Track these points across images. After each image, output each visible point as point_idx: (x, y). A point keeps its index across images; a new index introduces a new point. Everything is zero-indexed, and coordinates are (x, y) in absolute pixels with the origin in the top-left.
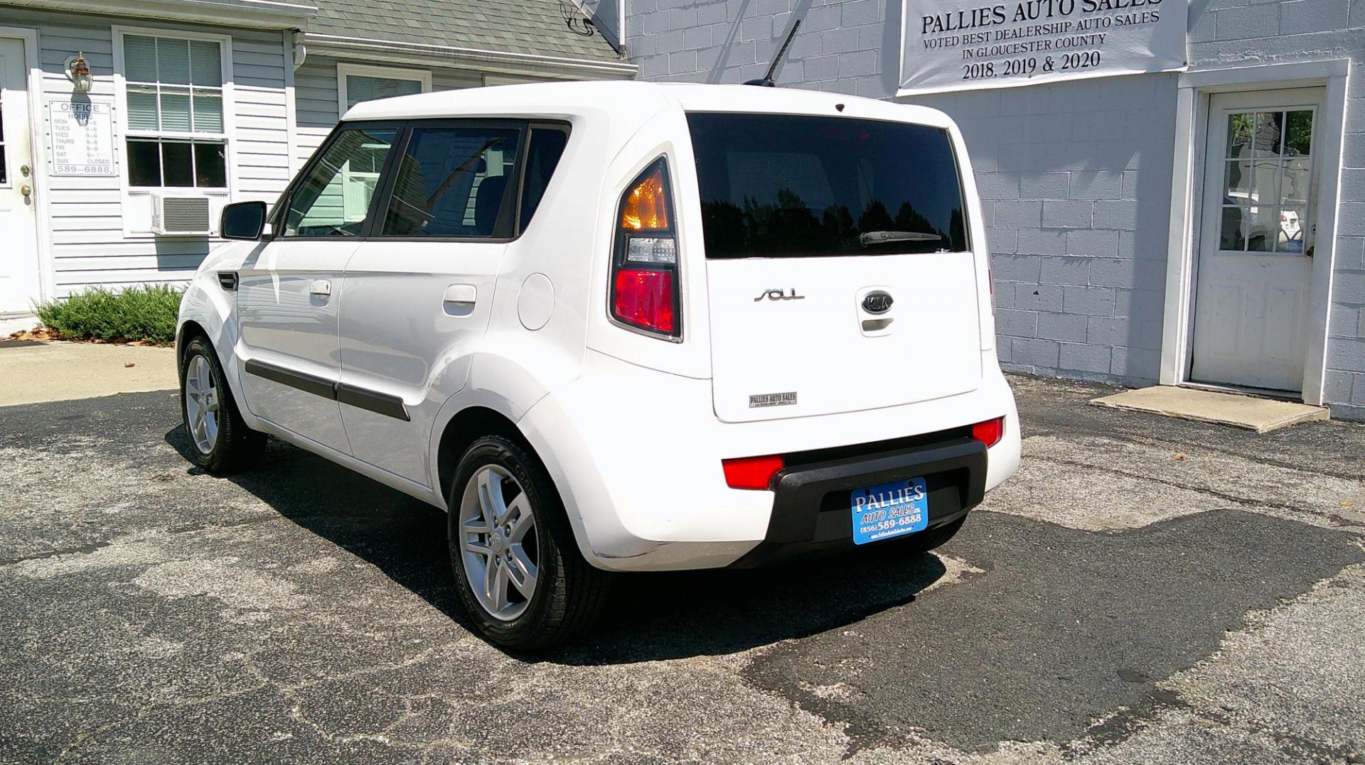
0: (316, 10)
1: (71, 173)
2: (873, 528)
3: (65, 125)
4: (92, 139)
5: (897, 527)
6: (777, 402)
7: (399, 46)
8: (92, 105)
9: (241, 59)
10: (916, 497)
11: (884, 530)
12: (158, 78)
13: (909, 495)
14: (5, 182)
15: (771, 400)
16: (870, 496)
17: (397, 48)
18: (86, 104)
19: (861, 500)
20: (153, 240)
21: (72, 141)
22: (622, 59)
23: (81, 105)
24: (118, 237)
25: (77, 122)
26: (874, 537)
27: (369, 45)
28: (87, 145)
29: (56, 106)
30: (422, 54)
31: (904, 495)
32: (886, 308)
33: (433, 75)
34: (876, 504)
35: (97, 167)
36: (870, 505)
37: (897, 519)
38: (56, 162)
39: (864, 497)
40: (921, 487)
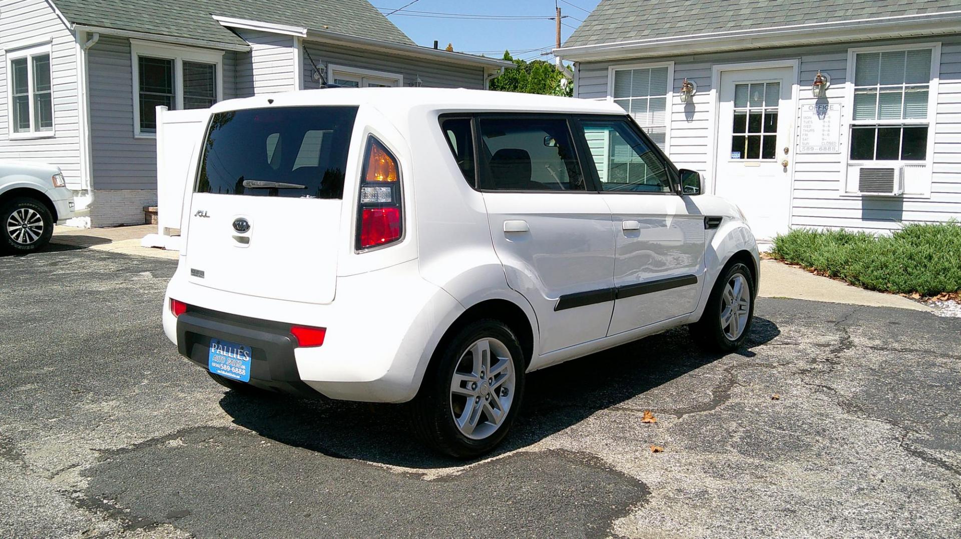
1: (810, 152)
3: (810, 120)
4: (826, 129)
5: (231, 372)
8: (829, 105)
9: (947, 59)
10: (244, 358)
11: (223, 370)
12: (879, 82)
13: (240, 355)
14: (774, 158)
15: (197, 273)
16: (220, 346)
18: (825, 105)
19: (215, 345)
20: (861, 198)
21: (813, 130)
23: (822, 105)
24: (836, 195)
25: (818, 118)
26: (219, 372)
28: (822, 133)
29: (806, 108)
31: (237, 354)
32: (244, 230)
34: (222, 352)
35: (827, 147)
36: (219, 350)
37: (231, 367)
38: (801, 144)
39: (217, 344)
40: (248, 353)
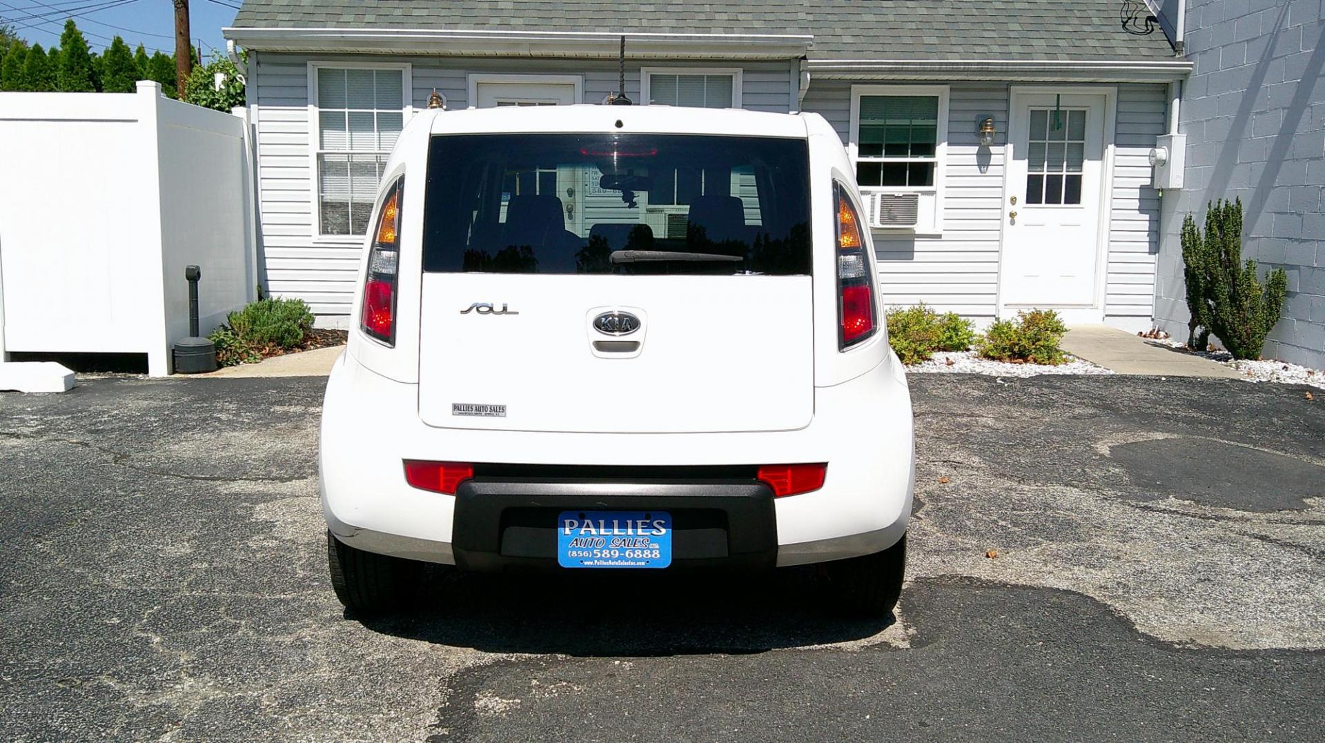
0: (811, 38)
2: (585, 554)
5: (621, 558)
6: (483, 413)
7: (903, 64)
9: (750, 89)
10: (654, 532)
11: (601, 558)
13: (642, 528)
15: (476, 410)
16: (586, 521)
17: (901, 66)
19: (572, 523)
22: (1177, 56)
26: (588, 564)
27: (872, 66)
30: (929, 69)
31: (634, 528)
33: (951, 89)
34: (594, 531)
36: (583, 529)
37: (622, 550)
39: (577, 520)
40: (663, 522)
